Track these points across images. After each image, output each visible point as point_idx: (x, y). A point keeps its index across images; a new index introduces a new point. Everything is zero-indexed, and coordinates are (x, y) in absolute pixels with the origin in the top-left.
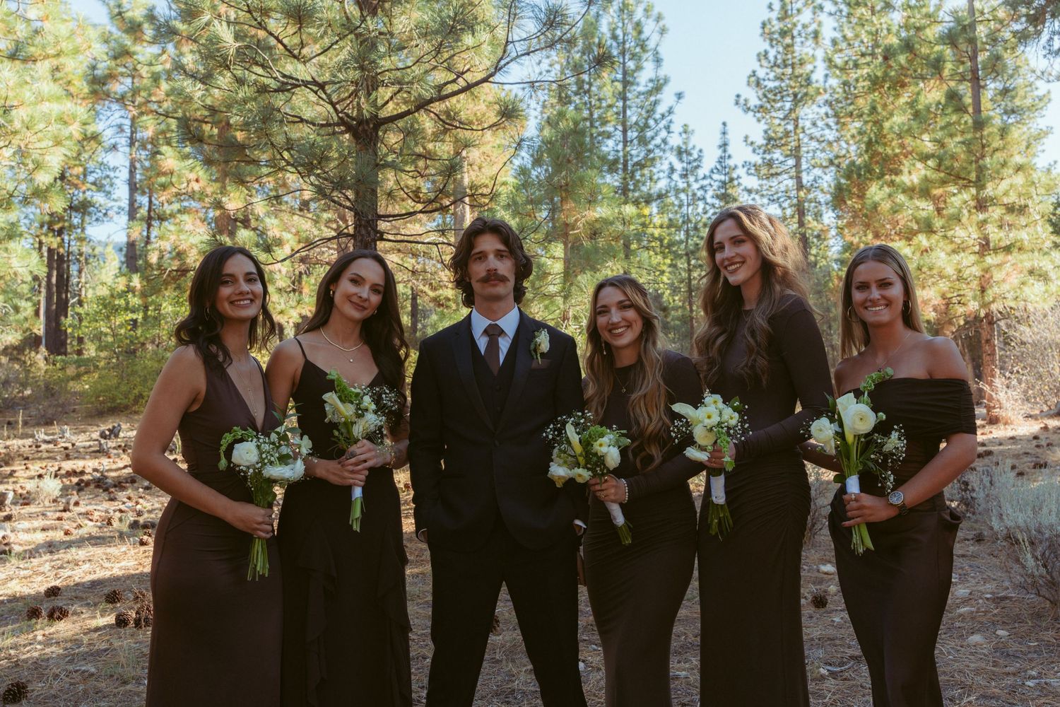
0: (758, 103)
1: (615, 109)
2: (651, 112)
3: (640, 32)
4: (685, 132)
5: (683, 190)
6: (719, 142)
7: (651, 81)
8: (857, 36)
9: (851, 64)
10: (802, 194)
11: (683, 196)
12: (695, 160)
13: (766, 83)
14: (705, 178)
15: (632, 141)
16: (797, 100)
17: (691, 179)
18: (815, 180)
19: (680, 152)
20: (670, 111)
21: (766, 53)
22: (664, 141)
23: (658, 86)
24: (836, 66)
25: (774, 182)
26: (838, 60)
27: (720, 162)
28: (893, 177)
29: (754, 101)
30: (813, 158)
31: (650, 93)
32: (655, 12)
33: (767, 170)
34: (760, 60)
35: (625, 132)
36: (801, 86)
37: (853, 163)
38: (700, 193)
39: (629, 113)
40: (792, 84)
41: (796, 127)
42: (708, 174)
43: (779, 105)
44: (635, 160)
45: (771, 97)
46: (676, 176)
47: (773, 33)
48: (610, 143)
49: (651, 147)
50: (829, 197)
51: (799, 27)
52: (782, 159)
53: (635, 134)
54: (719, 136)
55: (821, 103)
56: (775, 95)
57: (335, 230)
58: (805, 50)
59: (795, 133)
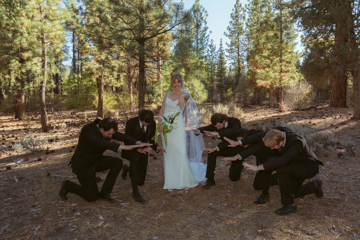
0: (229, 34)
1: (195, 35)
2: (204, 35)
3: (201, 15)
4: (212, 41)
5: (211, 56)
6: (220, 44)
7: (204, 28)
8: (254, 18)
9: (252, 25)
10: (239, 57)
11: (211, 57)
12: (214, 48)
13: (232, 29)
14: (216, 53)
15: (199, 43)
16: (239, 34)
17: (213, 53)
18: (242, 54)
19: (211, 46)
20: (208, 36)
21: (232, 21)
22: (207, 43)
23: (206, 29)
24: (248, 26)
25: (233, 54)
26: (249, 24)
27: (220, 49)
28: (261, 54)
29: (228, 34)
30: (242, 48)
31: (204, 31)
32: (205, 10)
33: (231, 51)
34: (230, 23)
35: (197, 41)
36: (240, 30)
37: (252, 50)
38: (215, 56)
39: (198, 36)
40: (238, 29)
41: (238, 40)
42: (217, 52)
43: (234, 35)
44: (200, 48)
45: (233, 33)
46: (209, 52)
47: (234, 16)
48: (194, 43)
49: (203, 45)
50: (246, 58)
51: (240, 15)
52: (235, 48)
53: (200, 41)
54: (220, 42)
55: (245, 34)
56: (234, 32)
57: (127, 64)
58: (241, 21)
59: (238, 42)
